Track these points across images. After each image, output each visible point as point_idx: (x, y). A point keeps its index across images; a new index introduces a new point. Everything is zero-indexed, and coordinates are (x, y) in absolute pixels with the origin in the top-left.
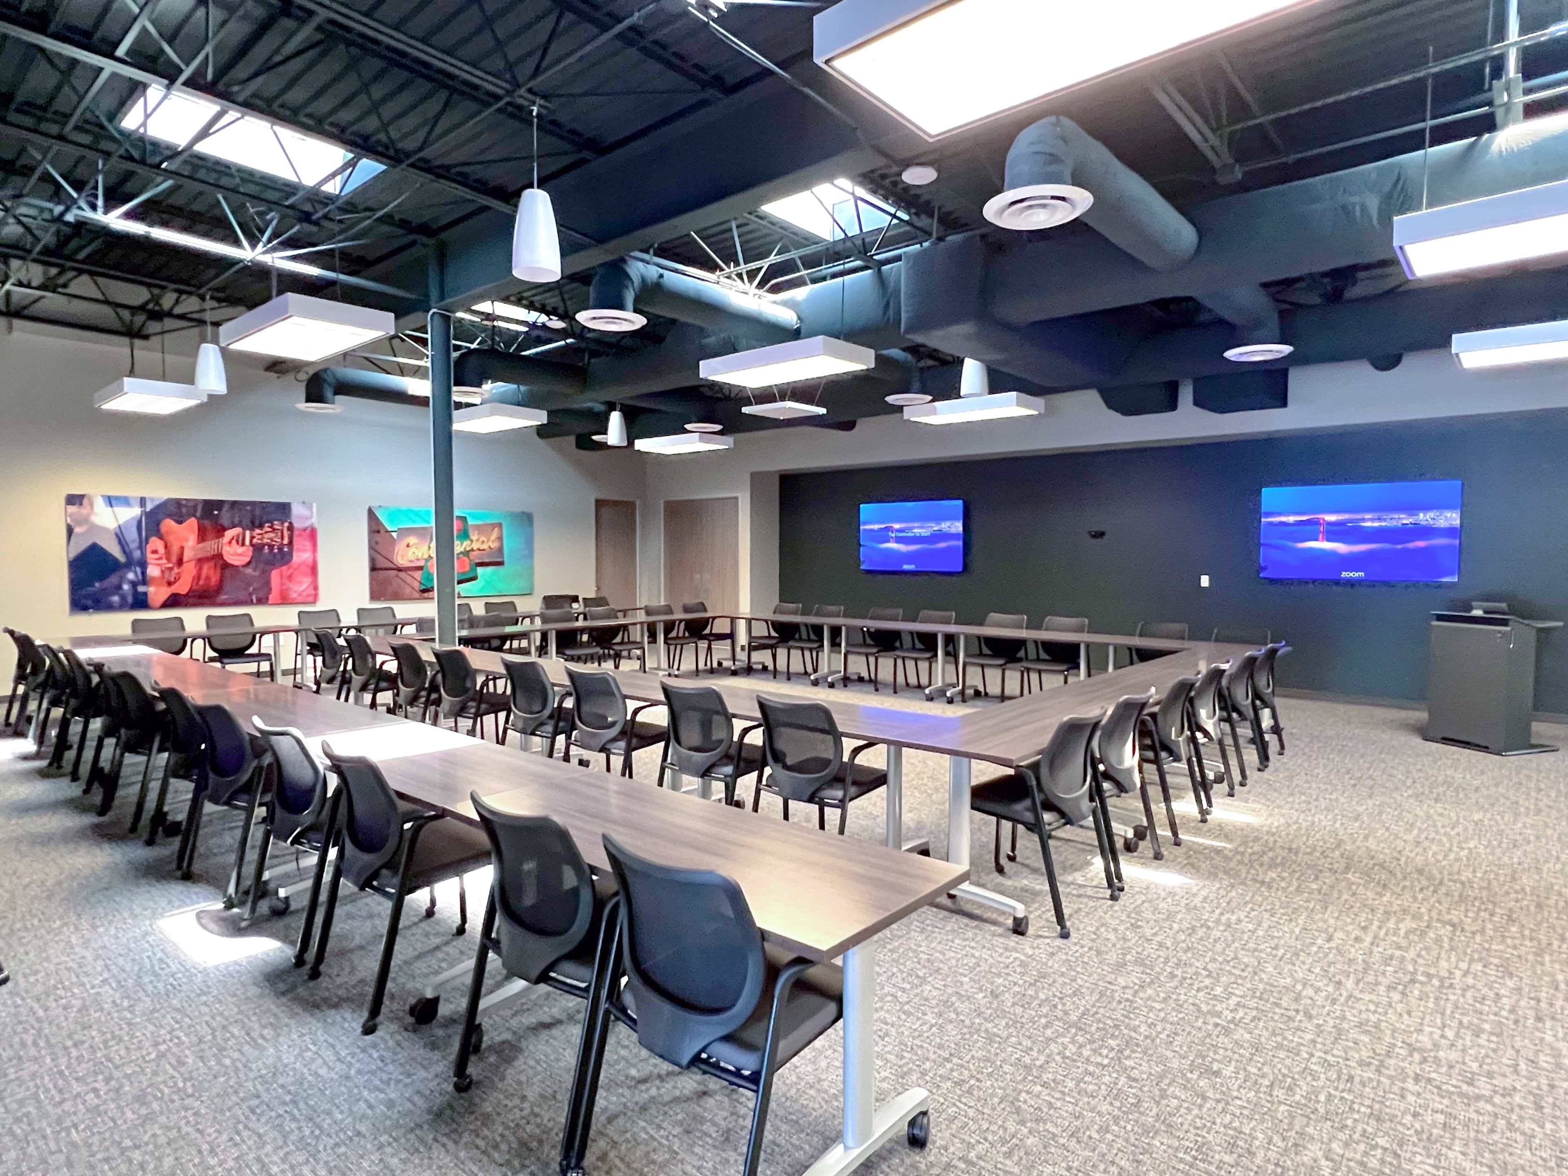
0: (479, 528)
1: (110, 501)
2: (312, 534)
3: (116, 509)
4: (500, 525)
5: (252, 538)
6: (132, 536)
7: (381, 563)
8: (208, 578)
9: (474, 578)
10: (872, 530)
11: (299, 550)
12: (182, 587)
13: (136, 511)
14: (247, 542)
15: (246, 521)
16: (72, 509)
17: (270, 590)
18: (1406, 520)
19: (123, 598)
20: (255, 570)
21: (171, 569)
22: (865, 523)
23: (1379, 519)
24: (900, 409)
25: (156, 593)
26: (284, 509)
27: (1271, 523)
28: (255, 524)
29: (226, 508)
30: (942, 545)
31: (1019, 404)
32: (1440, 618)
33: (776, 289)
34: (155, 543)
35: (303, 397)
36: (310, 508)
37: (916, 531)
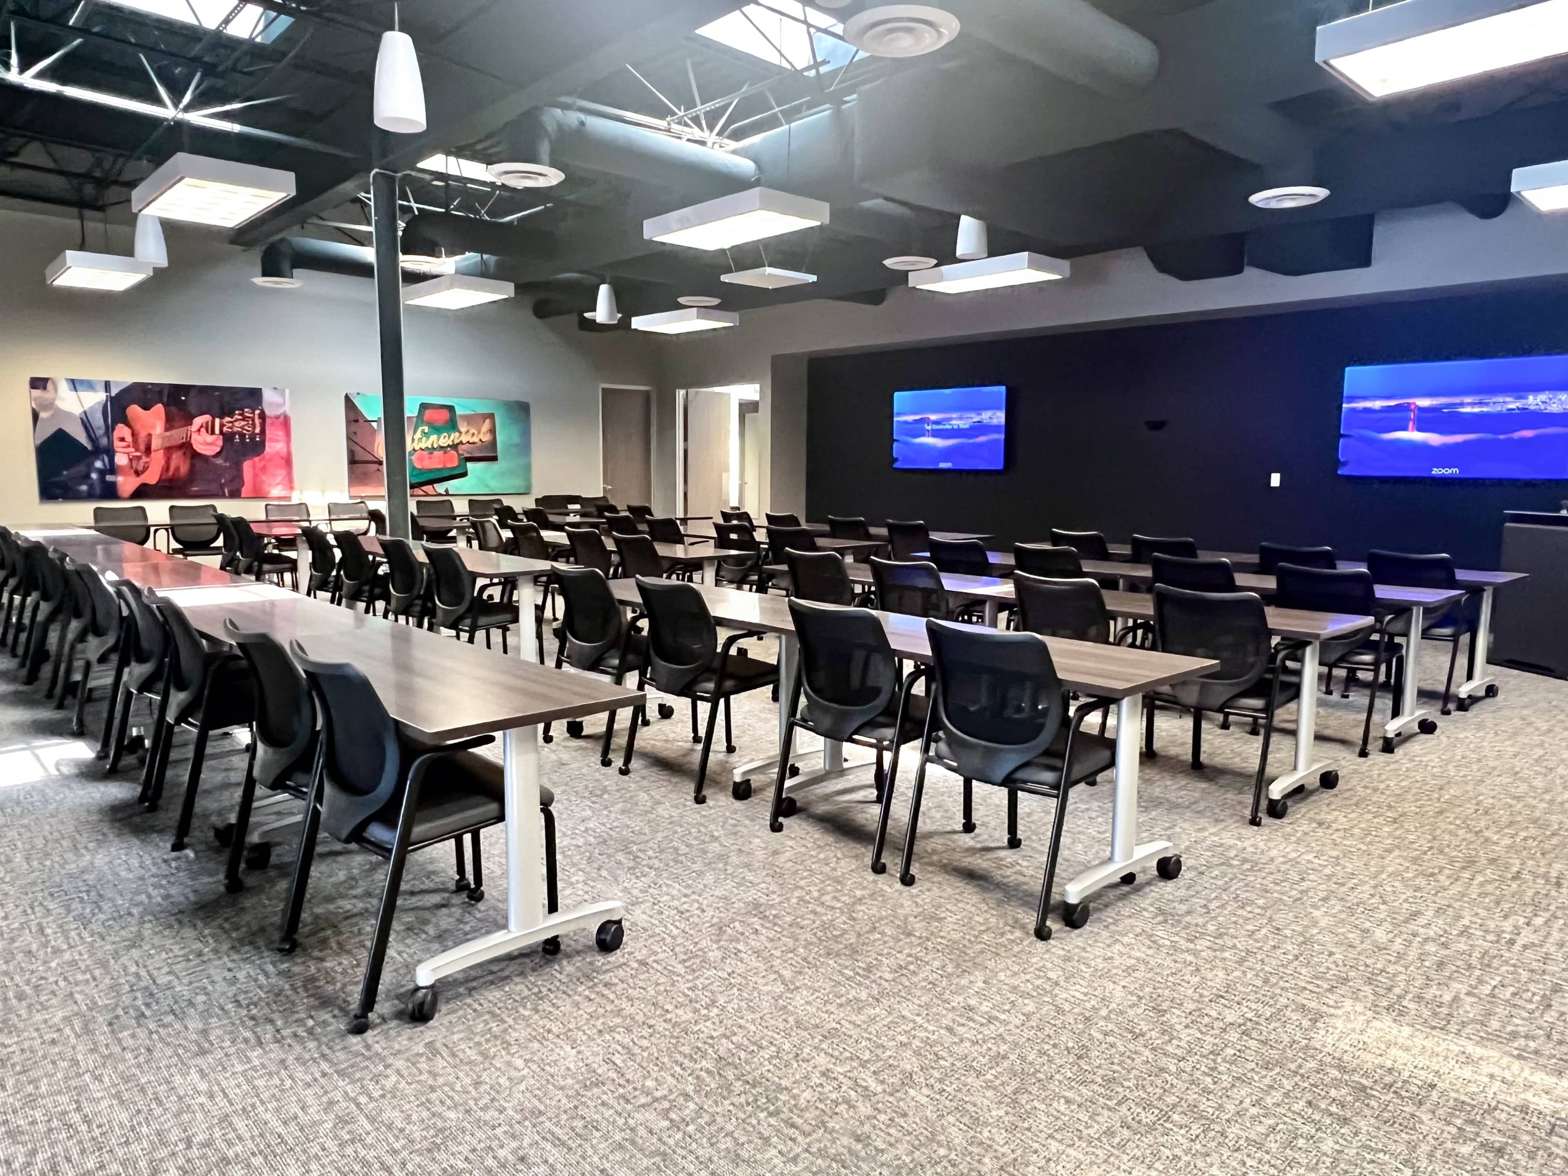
0: (468, 418)
1: (74, 384)
2: (285, 423)
3: (80, 393)
4: (491, 416)
5: (222, 426)
6: (98, 421)
7: (361, 455)
8: (177, 469)
9: (464, 474)
10: (906, 422)
11: (271, 440)
12: (151, 477)
13: (101, 396)
14: (217, 431)
15: (216, 407)
16: (36, 393)
17: (242, 484)
18: (1512, 404)
19: (91, 487)
20: (226, 461)
21: (139, 458)
22: (899, 414)
23: (1480, 404)
25: (124, 483)
26: (254, 395)
27: (1354, 410)
28: (225, 411)
29: (192, 393)
31: (1032, 265)
32: (1516, 519)
33: (737, 135)
34: (122, 430)
35: (259, 269)
36: (283, 394)
37: (953, 422)
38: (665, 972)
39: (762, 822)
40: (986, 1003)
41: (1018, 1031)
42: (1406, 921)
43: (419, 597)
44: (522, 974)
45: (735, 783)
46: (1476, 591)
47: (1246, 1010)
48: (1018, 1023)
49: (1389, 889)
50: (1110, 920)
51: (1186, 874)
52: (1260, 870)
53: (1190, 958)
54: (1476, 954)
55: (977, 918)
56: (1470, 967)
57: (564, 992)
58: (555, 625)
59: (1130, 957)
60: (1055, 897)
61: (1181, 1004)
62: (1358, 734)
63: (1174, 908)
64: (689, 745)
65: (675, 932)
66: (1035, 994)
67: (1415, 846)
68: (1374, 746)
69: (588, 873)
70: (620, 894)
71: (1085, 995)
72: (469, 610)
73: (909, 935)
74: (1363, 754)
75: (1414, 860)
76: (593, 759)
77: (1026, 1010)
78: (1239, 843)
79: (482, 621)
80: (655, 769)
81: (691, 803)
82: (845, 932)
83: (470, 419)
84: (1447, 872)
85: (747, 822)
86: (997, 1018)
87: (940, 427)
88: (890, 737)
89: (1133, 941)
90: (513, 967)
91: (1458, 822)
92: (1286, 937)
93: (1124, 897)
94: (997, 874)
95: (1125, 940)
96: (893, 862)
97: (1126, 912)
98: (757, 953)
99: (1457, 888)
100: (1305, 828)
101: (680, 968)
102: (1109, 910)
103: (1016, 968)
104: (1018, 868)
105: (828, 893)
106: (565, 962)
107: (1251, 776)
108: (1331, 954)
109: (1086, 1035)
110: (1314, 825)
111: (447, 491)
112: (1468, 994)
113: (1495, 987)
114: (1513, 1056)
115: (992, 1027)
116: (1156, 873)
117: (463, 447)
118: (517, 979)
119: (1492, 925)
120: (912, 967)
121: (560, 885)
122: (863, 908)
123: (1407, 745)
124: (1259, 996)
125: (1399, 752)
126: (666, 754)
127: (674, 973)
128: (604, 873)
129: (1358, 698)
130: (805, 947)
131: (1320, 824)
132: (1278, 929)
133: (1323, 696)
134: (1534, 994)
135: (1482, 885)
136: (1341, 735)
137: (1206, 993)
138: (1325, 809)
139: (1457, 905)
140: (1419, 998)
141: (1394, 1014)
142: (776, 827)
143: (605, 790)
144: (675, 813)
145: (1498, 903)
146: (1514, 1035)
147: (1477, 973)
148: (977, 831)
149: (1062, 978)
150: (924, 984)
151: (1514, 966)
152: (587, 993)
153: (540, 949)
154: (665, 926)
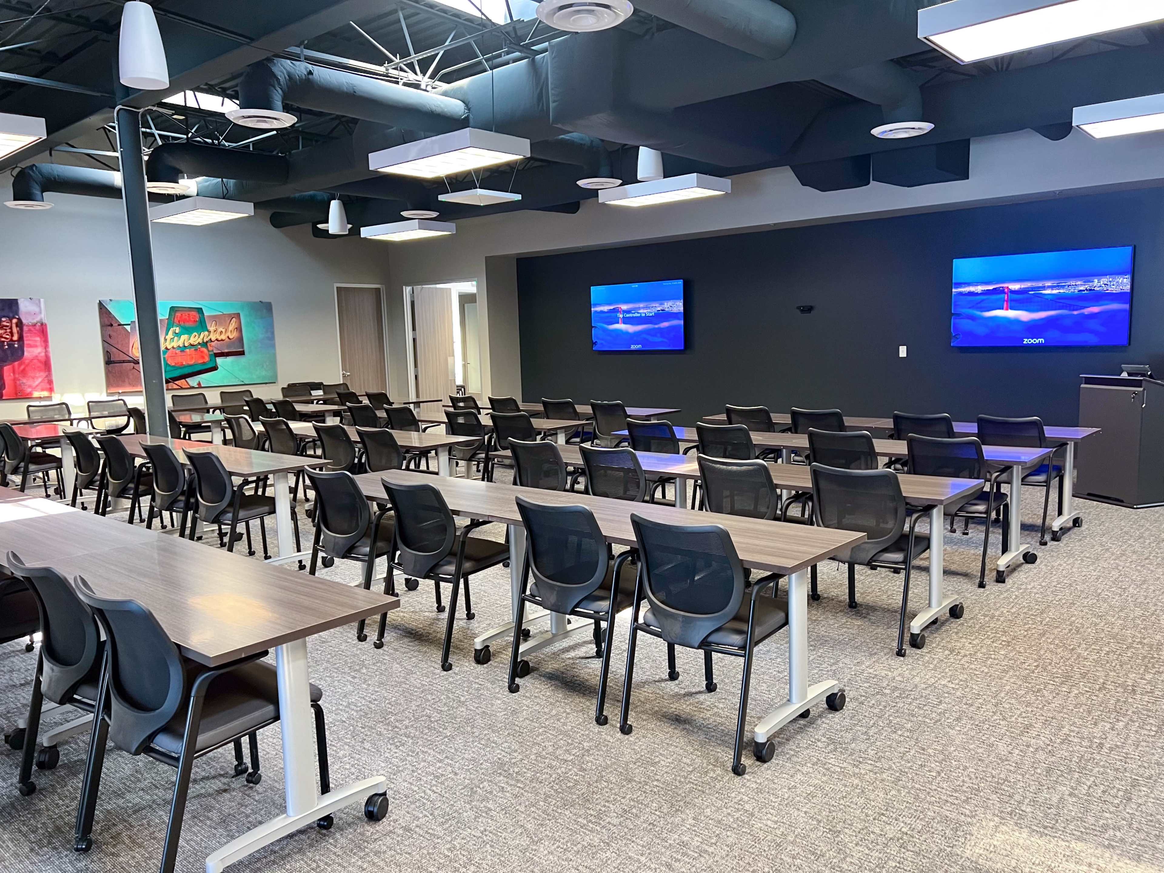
0: (216, 319)
2: (42, 330)
4: (238, 315)
7: (117, 356)
9: (215, 368)
10: (602, 312)
11: (30, 346)
17: (4, 387)
18: (1082, 286)
22: (596, 305)
23: (1058, 287)
24: (594, 193)
26: (12, 305)
27: (961, 294)
30: (665, 324)
31: (700, 184)
32: (1088, 381)
35: (11, 195)
36: (39, 305)
37: (641, 311)
38: (427, 836)
39: (501, 683)
40: (697, 838)
41: (724, 862)
42: (1022, 734)
43: (183, 493)
44: (300, 850)
45: (476, 650)
46: (1062, 445)
47: (902, 825)
48: (724, 853)
49: (1007, 706)
50: (792, 753)
51: (849, 705)
52: (907, 697)
53: (856, 781)
54: (1075, 759)
55: (685, 760)
56: (1071, 771)
57: (340, 865)
58: (308, 506)
59: (809, 785)
60: (747, 735)
61: (851, 825)
62: (975, 568)
63: (842, 737)
64: (434, 615)
65: (433, 796)
66: (735, 826)
67: (1025, 666)
68: (990, 577)
69: (353, 747)
70: (383, 765)
71: (776, 822)
72: (231, 504)
73: (630, 781)
74: (982, 585)
75: (1025, 678)
76: (350, 635)
77: (730, 840)
78: (890, 674)
79: (242, 514)
80: (406, 640)
81: (439, 671)
82: (577, 783)
83: (217, 319)
84: (1050, 686)
85: (489, 685)
86: (706, 851)
87: (631, 315)
88: (606, 609)
89: (811, 770)
90: (293, 844)
91: (1057, 642)
92: (930, 756)
93: (801, 730)
94: (699, 717)
95: (805, 769)
96: (613, 712)
97: (804, 744)
98: (504, 810)
99: (1058, 702)
100: (940, 656)
101: (439, 831)
102: (791, 743)
103: (719, 804)
104: (716, 710)
105: (561, 747)
106: (338, 835)
107: (896, 612)
108: (965, 768)
109: (778, 860)
110: (947, 652)
111: (199, 384)
112: (1071, 795)
113: (1090, 787)
114: (1104, 846)
115: (702, 859)
116: (826, 706)
117: (213, 344)
118: (298, 857)
119: (1085, 732)
120: (634, 811)
121: (330, 760)
122: (591, 758)
123: (1016, 574)
124: (912, 811)
125: (1009, 581)
126: (413, 625)
127: (434, 835)
128: (367, 745)
129: (976, 533)
130: (545, 801)
131: (952, 651)
132: (923, 749)
133: (949, 534)
134: (1119, 790)
135: (1076, 697)
136: (964, 569)
137: (870, 812)
138: (955, 637)
139: (1059, 716)
140: (1034, 802)
141: (1016, 818)
142: (513, 688)
143: (363, 664)
144: (426, 681)
145: (1089, 712)
146: (1105, 828)
147: (1076, 775)
148: (680, 678)
149: (757, 810)
150: (645, 825)
151: (1103, 766)
152: (360, 863)
153: (316, 825)
154: (424, 792)
